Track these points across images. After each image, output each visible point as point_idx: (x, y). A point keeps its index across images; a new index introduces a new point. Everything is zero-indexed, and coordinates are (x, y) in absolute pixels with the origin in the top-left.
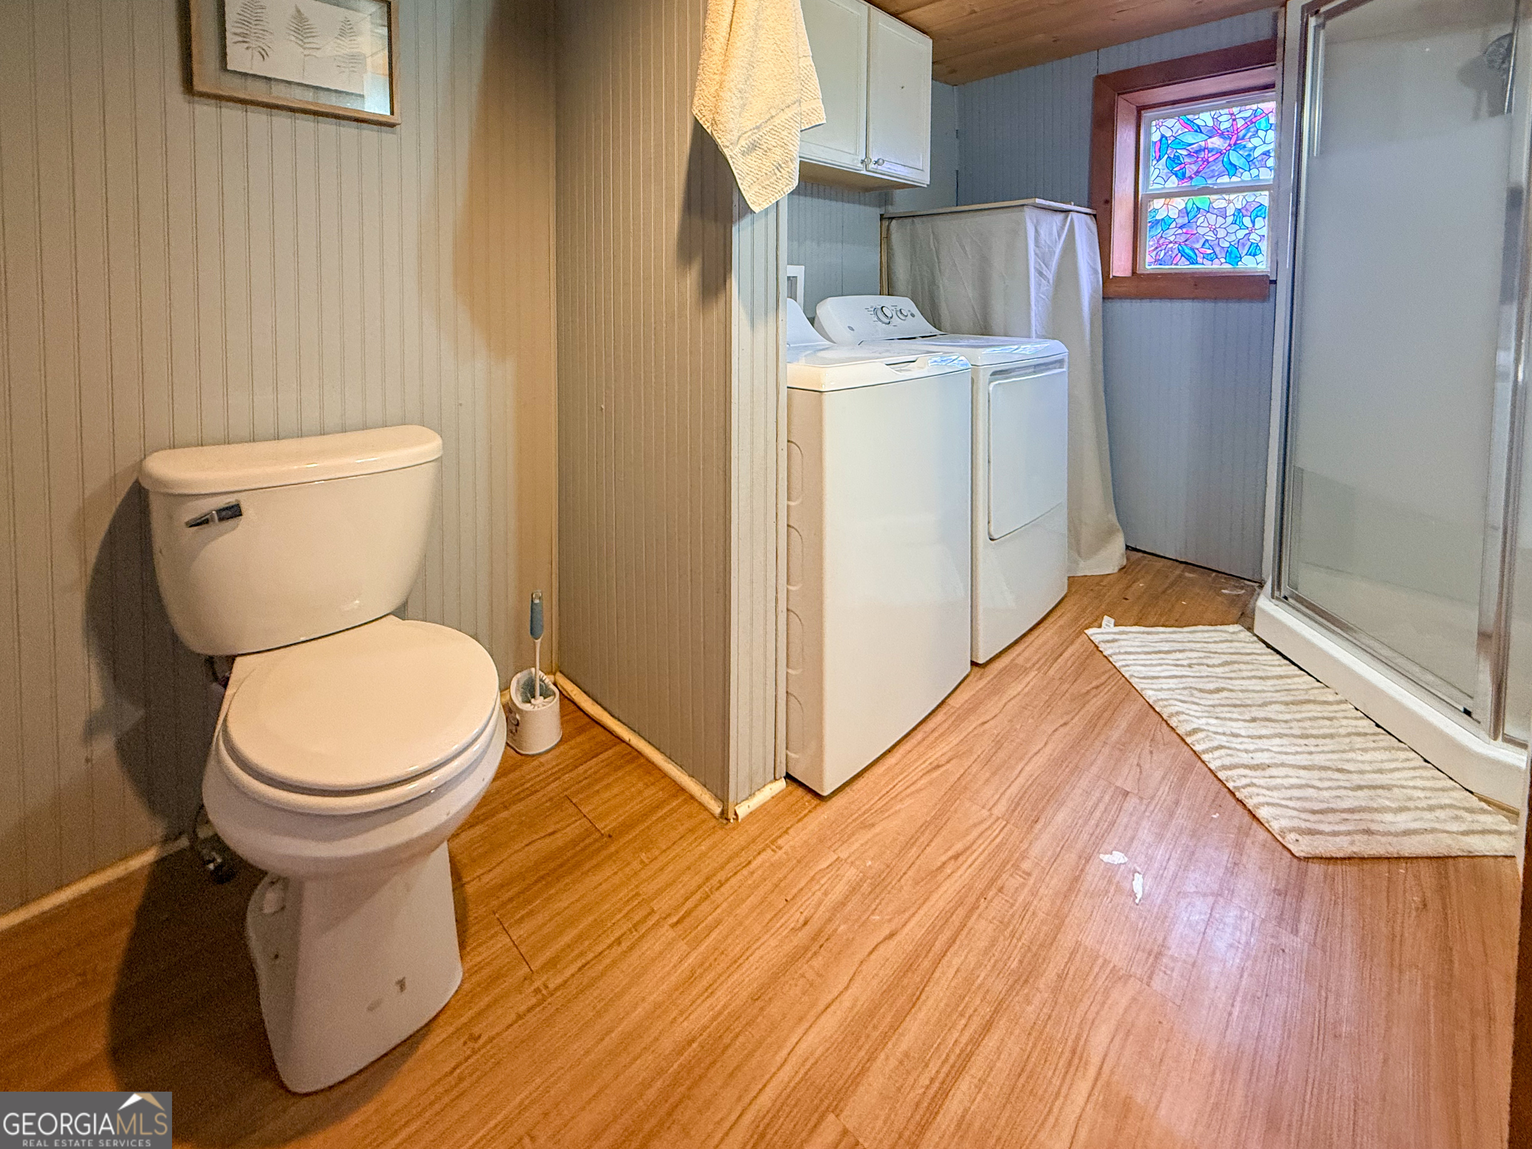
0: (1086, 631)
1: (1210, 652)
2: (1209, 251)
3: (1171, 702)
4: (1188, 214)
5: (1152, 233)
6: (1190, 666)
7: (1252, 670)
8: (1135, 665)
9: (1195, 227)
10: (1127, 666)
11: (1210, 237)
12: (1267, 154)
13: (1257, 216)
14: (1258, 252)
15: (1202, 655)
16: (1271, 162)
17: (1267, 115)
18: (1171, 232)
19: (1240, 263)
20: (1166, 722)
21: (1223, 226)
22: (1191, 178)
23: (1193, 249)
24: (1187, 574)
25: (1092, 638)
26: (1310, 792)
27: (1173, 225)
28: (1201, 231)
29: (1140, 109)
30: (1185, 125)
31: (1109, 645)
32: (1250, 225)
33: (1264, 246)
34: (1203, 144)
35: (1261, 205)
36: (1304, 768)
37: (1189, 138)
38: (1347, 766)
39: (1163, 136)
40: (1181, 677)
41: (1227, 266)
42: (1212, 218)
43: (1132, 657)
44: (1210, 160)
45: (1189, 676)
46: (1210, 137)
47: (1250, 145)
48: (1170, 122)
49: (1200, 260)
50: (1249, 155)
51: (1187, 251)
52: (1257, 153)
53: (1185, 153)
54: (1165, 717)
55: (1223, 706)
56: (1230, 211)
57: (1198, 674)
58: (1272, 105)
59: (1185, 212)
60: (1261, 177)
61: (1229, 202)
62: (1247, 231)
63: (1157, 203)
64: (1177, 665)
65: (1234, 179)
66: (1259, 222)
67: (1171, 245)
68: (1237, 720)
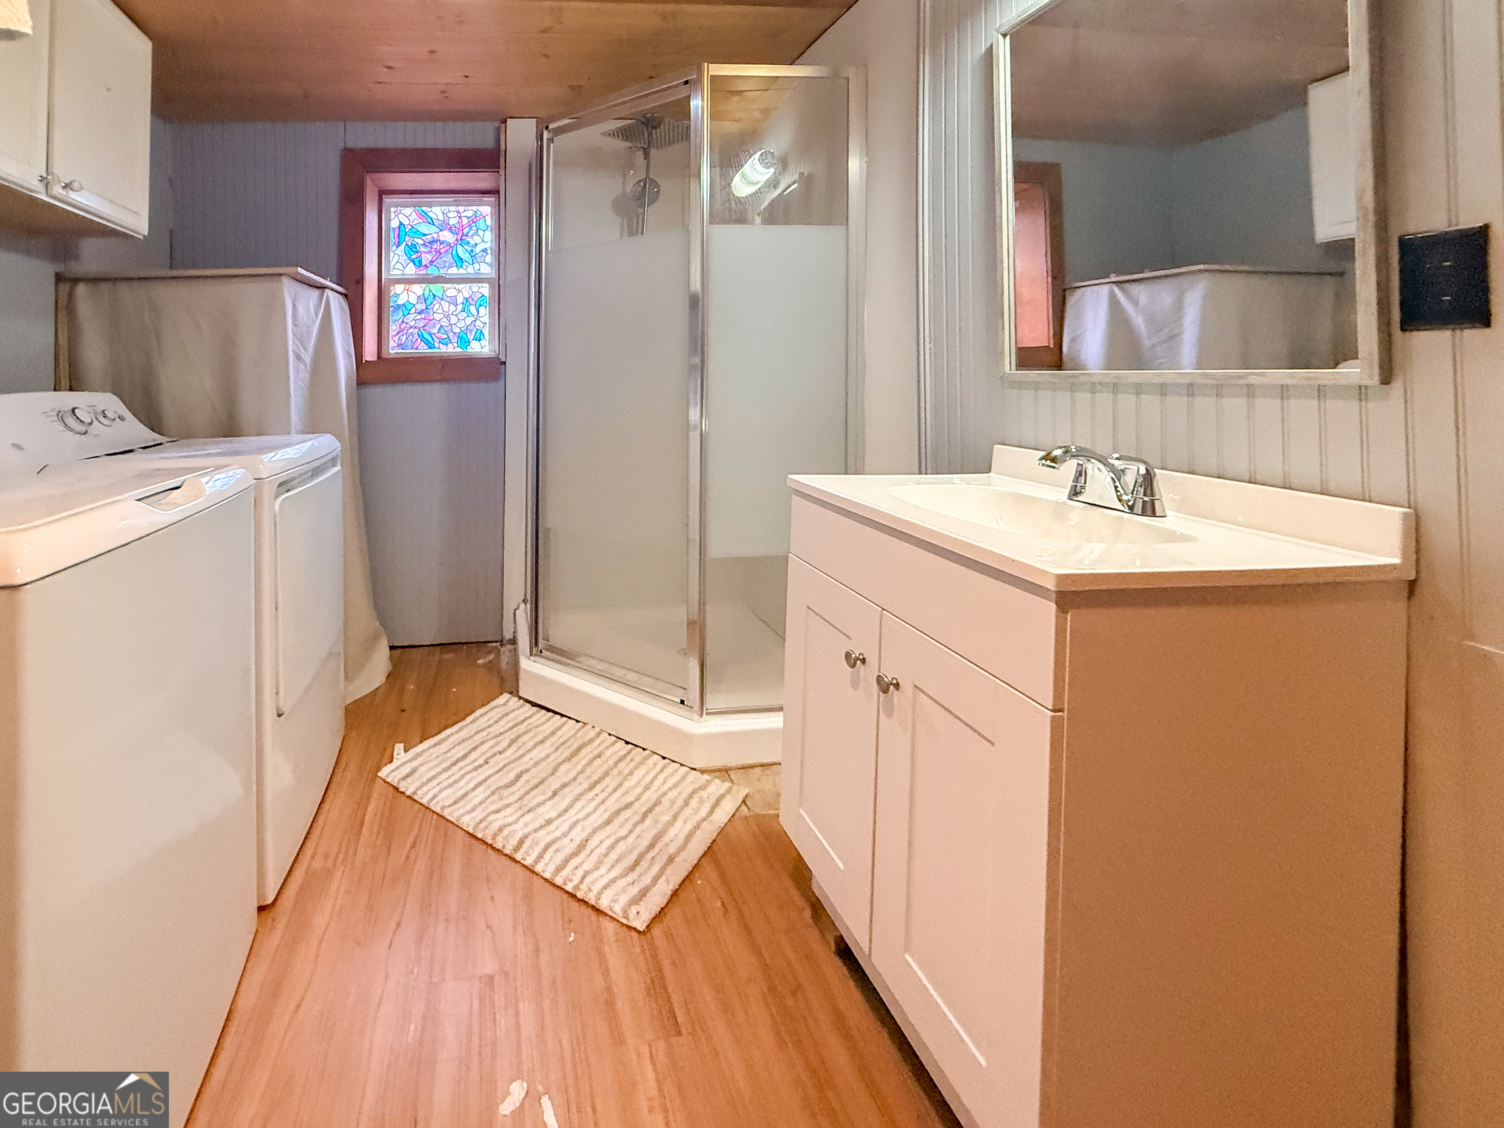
0: (379, 774)
1: (497, 736)
2: (445, 336)
3: (491, 818)
4: (425, 300)
5: (394, 318)
6: (486, 762)
7: (533, 738)
8: (441, 791)
9: (432, 313)
10: (435, 796)
11: (445, 322)
12: (485, 250)
13: (480, 305)
14: (482, 338)
15: (491, 743)
16: (488, 259)
17: (484, 217)
18: (411, 317)
19: (469, 347)
20: (491, 846)
21: (454, 313)
22: (426, 267)
23: (430, 334)
24: (445, 656)
25: (389, 780)
26: (621, 846)
27: (413, 311)
28: (437, 317)
29: (383, 193)
30: (420, 216)
31: (409, 780)
32: (475, 313)
33: (486, 332)
34: (435, 236)
35: (483, 295)
36: (608, 822)
37: (424, 228)
38: (630, 798)
39: (401, 223)
40: (485, 780)
41: (460, 350)
42: (445, 305)
43: (435, 782)
44: (442, 251)
45: (490, 776)
46: (441, 230)
47: (472, 242)
48: (408, 211)
49: (437, 345)
50: (472, 251)
51: (426, 336)
52: (478, 249)
53: (420, 242)
54: (489, 841)
55: (527, 793)
56: (460, 300)
57: (497, 769)
58: (486, 210)
59: (422, 298)
60: (482, 271)
61: (459, 291)
62: (473, 319)
63: (399, 288)
64: (476, 769)
65: (461, 271)
66: (482, 309)
67: (411, 330)
68: (544, 802)
